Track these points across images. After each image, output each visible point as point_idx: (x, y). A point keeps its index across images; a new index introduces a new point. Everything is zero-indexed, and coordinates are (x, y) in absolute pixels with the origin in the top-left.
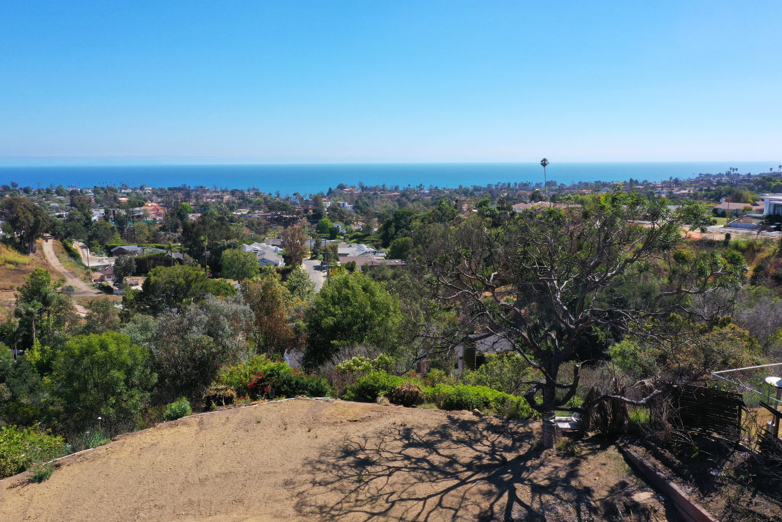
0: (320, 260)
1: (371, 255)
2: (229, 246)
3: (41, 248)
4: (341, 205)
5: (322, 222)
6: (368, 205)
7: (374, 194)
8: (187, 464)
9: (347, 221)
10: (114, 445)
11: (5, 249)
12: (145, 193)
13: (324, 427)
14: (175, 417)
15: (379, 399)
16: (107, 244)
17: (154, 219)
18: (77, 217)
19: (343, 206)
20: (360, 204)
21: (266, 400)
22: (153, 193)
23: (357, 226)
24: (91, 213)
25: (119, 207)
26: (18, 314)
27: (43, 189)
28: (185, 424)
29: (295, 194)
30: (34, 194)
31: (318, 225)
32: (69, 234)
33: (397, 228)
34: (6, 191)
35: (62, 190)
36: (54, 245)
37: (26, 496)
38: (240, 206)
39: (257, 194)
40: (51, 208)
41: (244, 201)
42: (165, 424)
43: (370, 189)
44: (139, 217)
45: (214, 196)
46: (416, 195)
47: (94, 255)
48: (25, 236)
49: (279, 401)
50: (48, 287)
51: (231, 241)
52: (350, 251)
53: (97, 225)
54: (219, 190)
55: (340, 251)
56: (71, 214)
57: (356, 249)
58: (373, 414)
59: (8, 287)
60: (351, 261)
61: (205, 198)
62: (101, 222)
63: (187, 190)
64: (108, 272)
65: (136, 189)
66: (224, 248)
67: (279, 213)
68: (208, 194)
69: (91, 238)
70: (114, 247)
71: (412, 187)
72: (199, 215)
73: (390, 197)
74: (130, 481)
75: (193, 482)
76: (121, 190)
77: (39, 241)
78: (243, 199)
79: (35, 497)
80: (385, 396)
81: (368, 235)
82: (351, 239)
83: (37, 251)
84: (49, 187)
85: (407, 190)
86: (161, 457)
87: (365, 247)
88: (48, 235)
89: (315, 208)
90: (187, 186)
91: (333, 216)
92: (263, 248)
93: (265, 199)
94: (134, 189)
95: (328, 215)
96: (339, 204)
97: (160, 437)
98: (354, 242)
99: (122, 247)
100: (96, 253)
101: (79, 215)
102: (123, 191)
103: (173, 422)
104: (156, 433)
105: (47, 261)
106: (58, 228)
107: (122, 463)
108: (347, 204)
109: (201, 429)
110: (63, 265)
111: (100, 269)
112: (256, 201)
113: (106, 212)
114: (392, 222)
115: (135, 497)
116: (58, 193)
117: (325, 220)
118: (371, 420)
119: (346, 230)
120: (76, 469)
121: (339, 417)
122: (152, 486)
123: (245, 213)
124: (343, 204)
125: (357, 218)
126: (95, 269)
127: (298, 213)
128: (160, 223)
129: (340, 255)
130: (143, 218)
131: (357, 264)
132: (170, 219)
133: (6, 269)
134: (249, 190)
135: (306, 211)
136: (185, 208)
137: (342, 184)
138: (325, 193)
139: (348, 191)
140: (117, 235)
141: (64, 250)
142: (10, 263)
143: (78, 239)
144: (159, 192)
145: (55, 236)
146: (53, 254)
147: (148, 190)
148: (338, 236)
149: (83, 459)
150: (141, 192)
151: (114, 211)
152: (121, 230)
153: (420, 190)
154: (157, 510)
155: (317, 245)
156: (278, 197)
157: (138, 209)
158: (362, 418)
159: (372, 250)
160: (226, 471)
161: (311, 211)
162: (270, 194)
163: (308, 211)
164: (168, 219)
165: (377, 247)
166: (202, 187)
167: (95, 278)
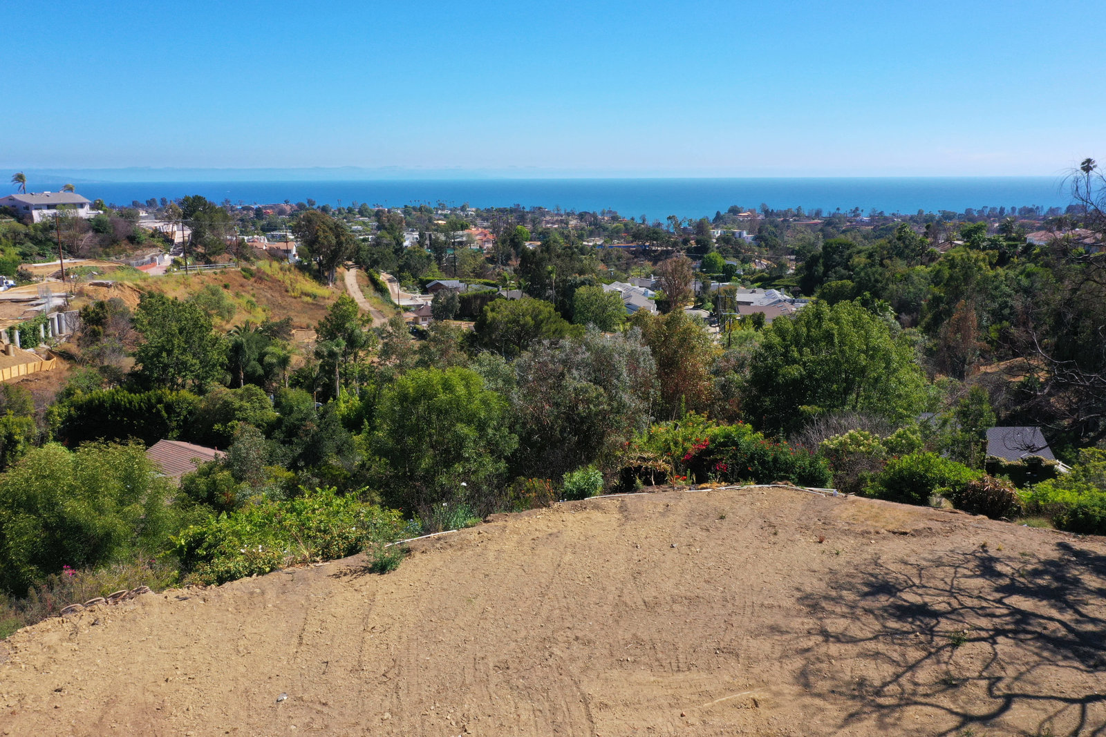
0: (708, 310)
1: (787, 304)
2: (583, 283)
3: (343, 280)
4: (737, 235)
5: (709, 257)
6: (776, 236)
7: (782, 221)
8: (615, 573)
9: (744, 258)
10: (490, 529)
11: (301, 278)
12: (467, 216)
13: (845, 538)
14: (581, 494)
15: (934, 500)
16: (421, 277)
17: (480, 247)
18: (385, 242)
19: (740, 236)
20: (765, 234)
21: (723, 483)
22: (477, 215)
23: (760, 265)
24: (402, 237)
25: (436, 230)
26: (318, 354)
27: (344, 209)
28: (597, 507)
29: (669, 218)
30: (334, 214)
31: (703, 262)
32: (375, 263)
33: (828, 268)
34: (301, 209)
35: (366, 210)
36: (357, 276)
37: (364, 593)
38: (591, 234)
39: (615, 218)
40: (353, 231)
41: (597, 227)
42: (565, 505)
43: (778, 215)
44: (461, 243)
45: (557, 221)
46: (848, 224)
47: (405, 291)
48: (324, 262)
49: (745, 487)
50: (354, 323)
51: (586, 276)
52: (754, 298)
53: (409, 252)
54: (562, 212)
55: (740, 297)
56: (378, 238)
57: (763, 295)
58: (936, 526)
59: (304, 325)
60: (758, 312)
61: (544, 222)
62: (415, 248)
63: (520, 211)
64: (423, 313)
65: (455, 209)
66: (577, 286)
67: (647, 244)
68: (548, 218)
69: (401, 269)
70: (430, 281)
71: (842, 212)
72: (539, 243)
73: (808, 225)
74: (526, 589)
75: (634, 606)
76: (437, 212)
77: (340, 270)
78: (595, 225)
79: (378, 597)
80: (947, 495)
81: (780, 277)
82: (753, 282)
83: (338, 283)
84: (351, 206)
85: (834, 215)
86: (568, 557)
87: (777, 294)
88: (350, 263)
89: (700, 237)
90: (521, 206)
91: (724, 250)
92: (627, 289)
93: (625, 225)
94: (453, 210)
95: (718, 248)
96: (734, 234)
97: (560, 523)
98: (759, 287)
99: (441, 282)
100: (408, 288)
101: (387, 239)
102: (440, 212)
103: (577, 503)
104: (552, 517)
105: (349, 295)
106: (363, 254)
107: (507, 558)
108: (745, 234)
109: (626, 518)
110: (369, 302)
111: (413, 309)
112: (615, 228)
113: (421, 235)
114: (819, 258)
115: (539, 620)
116: (361, 213)
117: (713, 254)
118: (933, 534)
119: (744, 270)
120: (436, 559)
121: (869, 523)
122: (564, 602)
123: (598, 243)
124: (740, 234)
125: (761, 253)
126: (407, 309)
127: (675, 244)
128: (488, 253)
129: (740, 303)
130: (466, 244)
131: (766, 317)
132: (500, 247)
133: (303, 302)
134: (603, 214)
135: (686, 242)
136: (520, 233)
137: (736, 207)
138: (712, 217)
139: (744, 216)
140: (434, 266)
141: (369, 283)
142: (307, 295)
143: (385, 269)
144: (485, 215)
145: (359, 264)
146: (356, 286)
147: (471, 211)
148: (733, 278)
149: (445, 545)
150: (462, 213)
151: (430, 235)
152: (439, 259)
153: (855, 216)
154: (581, 646)
155: (705, 288)
156: (643, 223)
157: (460, 233)
158: (916, 531)
159: (788, 298)
160: (689, 594)
161: (692, 242)
162: (633, 219)
163: (689, 241)
164: (498, 247)
165: (796, 294)
166: (540, 208)
167: (407, 320)
